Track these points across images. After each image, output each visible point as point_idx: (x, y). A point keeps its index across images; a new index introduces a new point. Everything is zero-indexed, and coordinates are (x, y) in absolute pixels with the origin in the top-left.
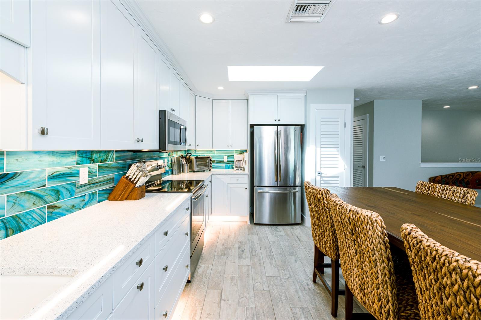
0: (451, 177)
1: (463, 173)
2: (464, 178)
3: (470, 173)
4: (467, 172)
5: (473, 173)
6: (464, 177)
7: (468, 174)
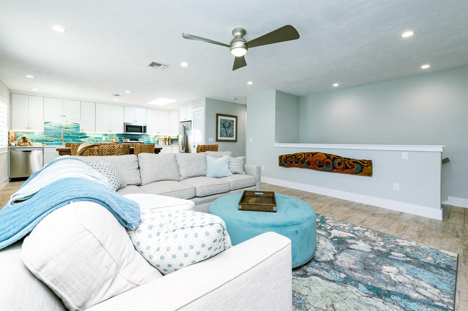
0: (294, 157)
1: (304, 153)
2: (305, 159)
3: (311, 154)
4: (308, 153)
5: (313, 154)
6: (305, 157)
7: (308, 154)
